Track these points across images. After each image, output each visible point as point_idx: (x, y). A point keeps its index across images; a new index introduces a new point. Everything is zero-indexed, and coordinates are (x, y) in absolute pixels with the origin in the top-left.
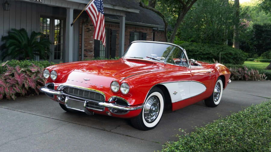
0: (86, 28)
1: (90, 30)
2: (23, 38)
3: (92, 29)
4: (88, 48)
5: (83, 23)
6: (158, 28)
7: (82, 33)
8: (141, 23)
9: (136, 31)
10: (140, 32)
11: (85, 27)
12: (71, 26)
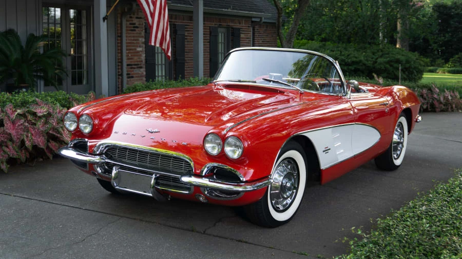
0: (128, 23)
1: (137, 27)
2: (12, 48)
3: (140, 24)
4: (135, 62)
5: (123, 14)
6: (261, 18)
7: (121, 33)
8: (229, 10)
9: (220, 26)
10: (228, 27)
11: (127, 21)
12: (104, 21)
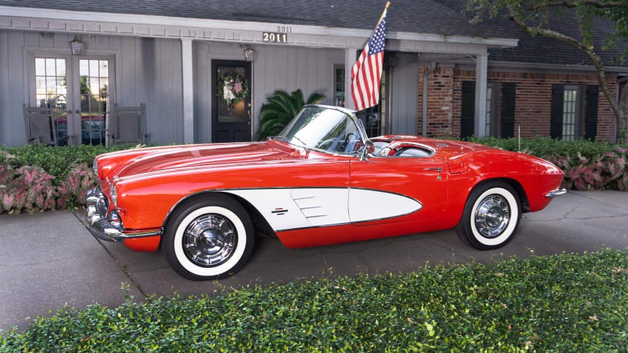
0: (432, 82)
1: (443, 86)
3: (447, 83)
5: (425, 73)
7: (422, 92)
9: (568, 83)
11: (431, 79)
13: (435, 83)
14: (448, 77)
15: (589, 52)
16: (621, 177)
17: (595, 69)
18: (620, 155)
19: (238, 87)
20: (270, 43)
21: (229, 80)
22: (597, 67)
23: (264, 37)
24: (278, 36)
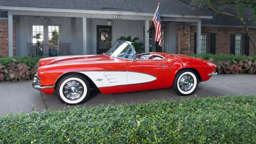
1: (186, 34)
3: (188, 33)
4: (185, 48)
5: (180, 29)
7: (178, 37)
10: (242, 33)
13: (183, 33)
14: (188, 31)
15: (241, 21)
16: (250, 69)
17: (244, 27)
18: (249, 60)
19: (107, 36)
20: (116, 19)
21: (103, 33)
22: (245, 27)
23: (113, 17)
24: (119, 16)
